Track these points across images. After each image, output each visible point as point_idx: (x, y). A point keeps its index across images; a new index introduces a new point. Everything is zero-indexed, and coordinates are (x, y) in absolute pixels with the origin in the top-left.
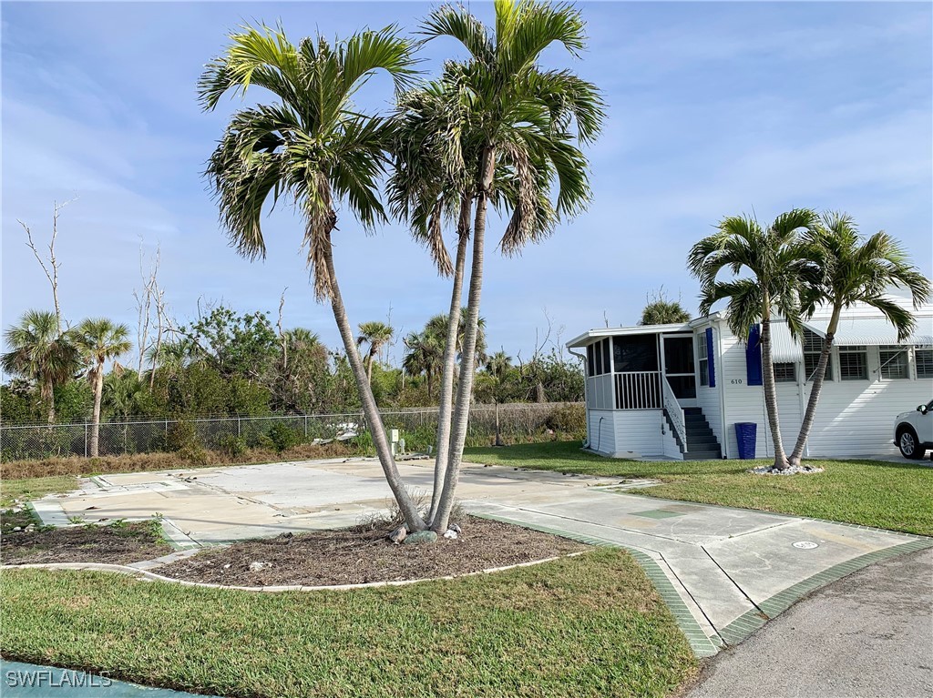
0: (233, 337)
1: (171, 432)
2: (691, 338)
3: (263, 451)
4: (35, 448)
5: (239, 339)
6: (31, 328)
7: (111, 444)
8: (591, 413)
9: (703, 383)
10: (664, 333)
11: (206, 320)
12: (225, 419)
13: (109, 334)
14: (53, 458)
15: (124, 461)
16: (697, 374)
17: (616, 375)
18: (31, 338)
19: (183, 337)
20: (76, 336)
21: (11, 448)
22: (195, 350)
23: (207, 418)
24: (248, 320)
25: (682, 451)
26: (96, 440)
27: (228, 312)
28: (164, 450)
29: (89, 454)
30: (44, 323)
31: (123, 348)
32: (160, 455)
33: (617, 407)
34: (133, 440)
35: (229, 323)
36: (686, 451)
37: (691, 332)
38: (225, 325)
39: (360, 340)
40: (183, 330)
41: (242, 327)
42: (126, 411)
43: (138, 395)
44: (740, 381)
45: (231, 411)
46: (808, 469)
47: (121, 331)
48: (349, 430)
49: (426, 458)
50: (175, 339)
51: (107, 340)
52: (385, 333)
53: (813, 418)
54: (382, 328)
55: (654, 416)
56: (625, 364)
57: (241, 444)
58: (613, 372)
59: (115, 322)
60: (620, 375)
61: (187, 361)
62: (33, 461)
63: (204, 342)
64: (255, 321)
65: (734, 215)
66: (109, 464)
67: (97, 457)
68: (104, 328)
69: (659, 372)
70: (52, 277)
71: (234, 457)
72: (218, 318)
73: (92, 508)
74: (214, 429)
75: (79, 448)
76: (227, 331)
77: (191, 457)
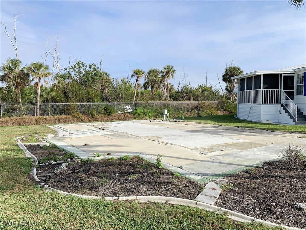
0: (84, 73)
1: (67, 108)
2: (294, 76)
3: (102, 115)
4: (17, 112)
5: (87, 74)
6: (11, 65)
7: (44, 112)
8: (239, 105)
10: (284, 74)
11: (74, 66)
12: (85, 103)
13: (43, 68)
14: (24, 117)
15: (51, 118)
16: (295, 91)
17: (263, 90)
18: (10, 69)
19: (65, 72)
20: (29, 69)
21: (5, 111)
22: (70, 77)
23: (79, 102)
24: (90, 67)
25: (294, 120)
26: (38, 110)
27: (82, 63)
28: (65, 114)
29: (37, 116)
30: (16, 63)
31: (48, 74)
32: (63, 116)
33: (263, 103)
34: (52, 110)
35: (83, 67)
36: (296, 121)
37: (294, 73)
38: (82, 68)
39: (132, 76)
40: (66, 69)
41: (88, 69)
42: (49, 99)
43: (51, 93)
45: (88, 100)
47: (47, 68)
48: (129, 109)
49: (183, 121)
50: (63, 73)
51: (42, 71)
52: (142, 73)
54: (141, 71)
55: (278, 107)
56: (266, 86)
57: (95, 112)
58: (262, 89)
59: (45, 64)
60: (264, 90)
61: (67, 81)
62: (17, 118)
64: (93, 67)
66: (46, 119)
67: (39, 116)
68: (41, 66)
69: (279, 89)
70: (15, 46)
71: (92, 117)
72: (79, 65)
73: (86, 145)
74: (82, 107)
75: (32, 113)
76: (82, 70)
77: (76, 117)
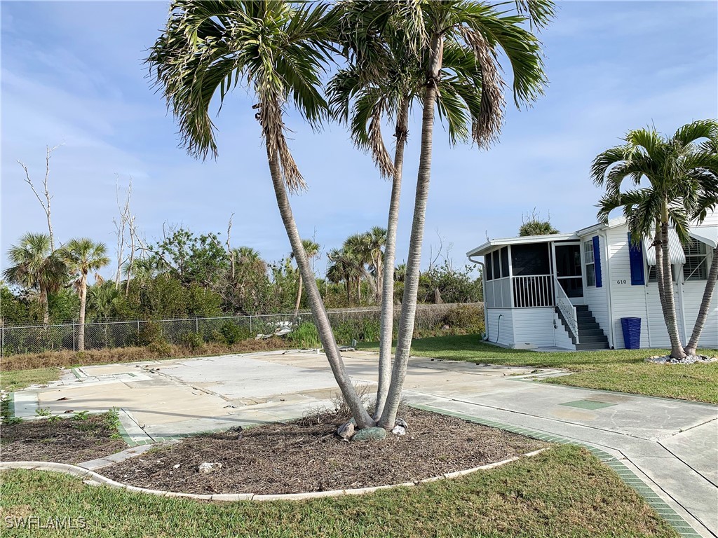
0: (192, 253)
1: (142, 330)
2: (579, 246)
3: (216, 344)
4: (33, 344)
5: (196, 255)
6: (28, 247)
7: (94, 341)
8: (489, 311)
9: (590, 284)
10: (555, 242)
11: (170, 240)
12: (185, 319)
13: (92, 251)
14: (47, 352)
15: (104, 354)
16: (584, 276)
17: (514, 279)
18: (29, 255)
19: (152, 254)
20: (65, 253)
21: (12, 344)
22: (161, 264)
23: (171, 318)
24: (203, 240)
25: (574, 342)
26: (82, 337)
27: (186, 233)
28: (137, 344)
29: (77, 349)
30: (39, 243)
31: (102, 262)
32: (133, 349)
33: (515, 306)
34: (112, 337)
35: (188, 242)
36: (578, 343)
37: (579, 240)
38: (185, 244)
39: (293, 255)
40: (151, 249)
41: (199, 246)
42: (106, 314)
43: (115, 301)
44: (625, 282)
45: (191, 312)
46: (704, 358)
47: (100, 249)
48: (285, 327)
49: (352, 350)
50: (146, 255)
51: (90, 256)
52: (313, 249)
53: (707, 312)
54: (310, 244)
55: (547, 313)
56: (522, 269)
57: (199, 339)
58: (511, 276)
59: (96, 241)
60: (517, 278)
61: (155, 273)
62: (32, 355)
63: (168, 258)
64: (209, 241)
65: (637, 128)
66: (92, 356)
67: (83, 351)
68: (87, 246)
69: (551, 275)
70: (46, 207)
71: (193, 349)
72: (179, 238)
73: (64, 399)
74: (177, 327)
75: (69, 343)
76: (186, 249)
77: (158, 350)
